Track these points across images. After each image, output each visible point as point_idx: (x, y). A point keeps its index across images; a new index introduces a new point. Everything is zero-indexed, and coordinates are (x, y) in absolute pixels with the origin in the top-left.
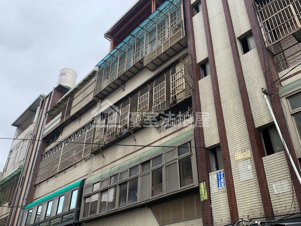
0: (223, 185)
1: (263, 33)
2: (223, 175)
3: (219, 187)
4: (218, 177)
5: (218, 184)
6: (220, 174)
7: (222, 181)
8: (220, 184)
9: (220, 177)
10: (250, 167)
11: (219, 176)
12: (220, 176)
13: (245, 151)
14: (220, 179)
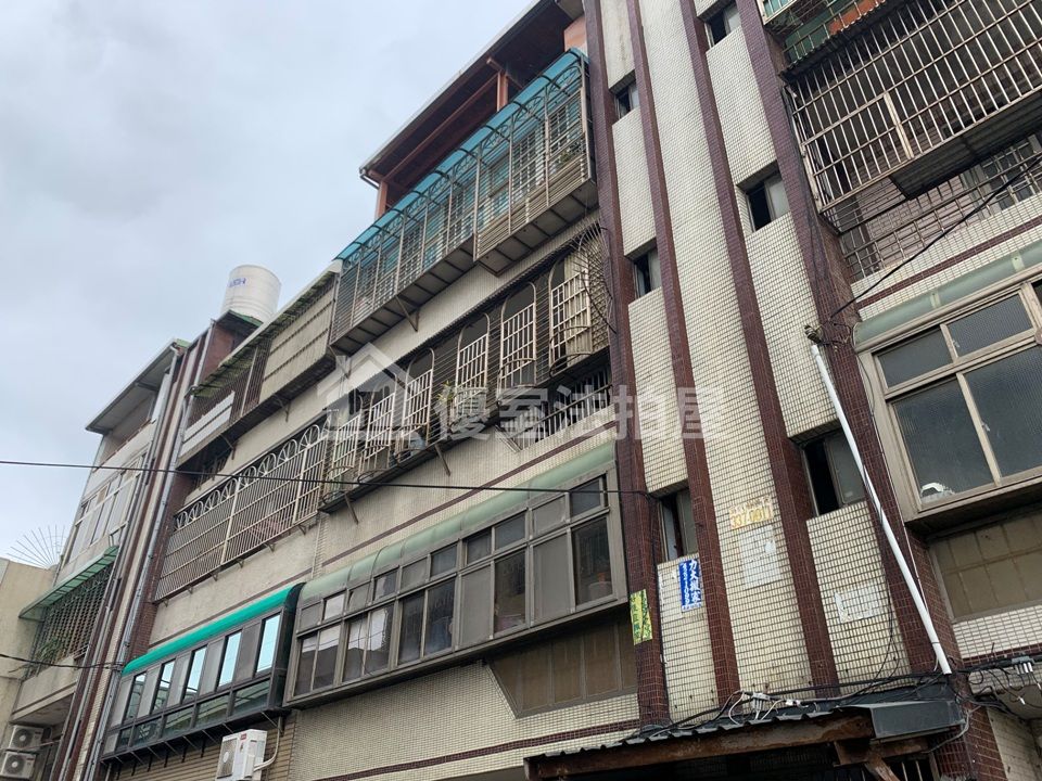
0: (695, 598)
1: (809, 171)
2: (697, 570)
3: (684, 603)
4: (682, 576)
5: (683, 594)
6: (689, 567)
7: (694, 586)
8: (687, 595)
9: (689, 577)
10: (771, 547)
11: (685, 574)
12: (689, 573)
13: (758, 503)
14: (689, 583)
